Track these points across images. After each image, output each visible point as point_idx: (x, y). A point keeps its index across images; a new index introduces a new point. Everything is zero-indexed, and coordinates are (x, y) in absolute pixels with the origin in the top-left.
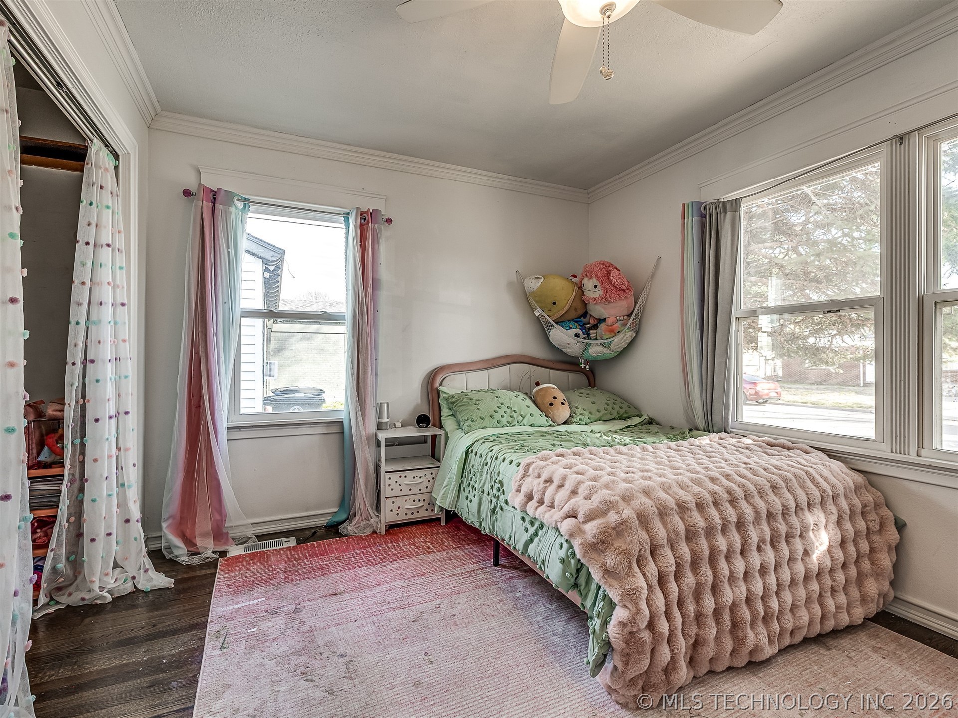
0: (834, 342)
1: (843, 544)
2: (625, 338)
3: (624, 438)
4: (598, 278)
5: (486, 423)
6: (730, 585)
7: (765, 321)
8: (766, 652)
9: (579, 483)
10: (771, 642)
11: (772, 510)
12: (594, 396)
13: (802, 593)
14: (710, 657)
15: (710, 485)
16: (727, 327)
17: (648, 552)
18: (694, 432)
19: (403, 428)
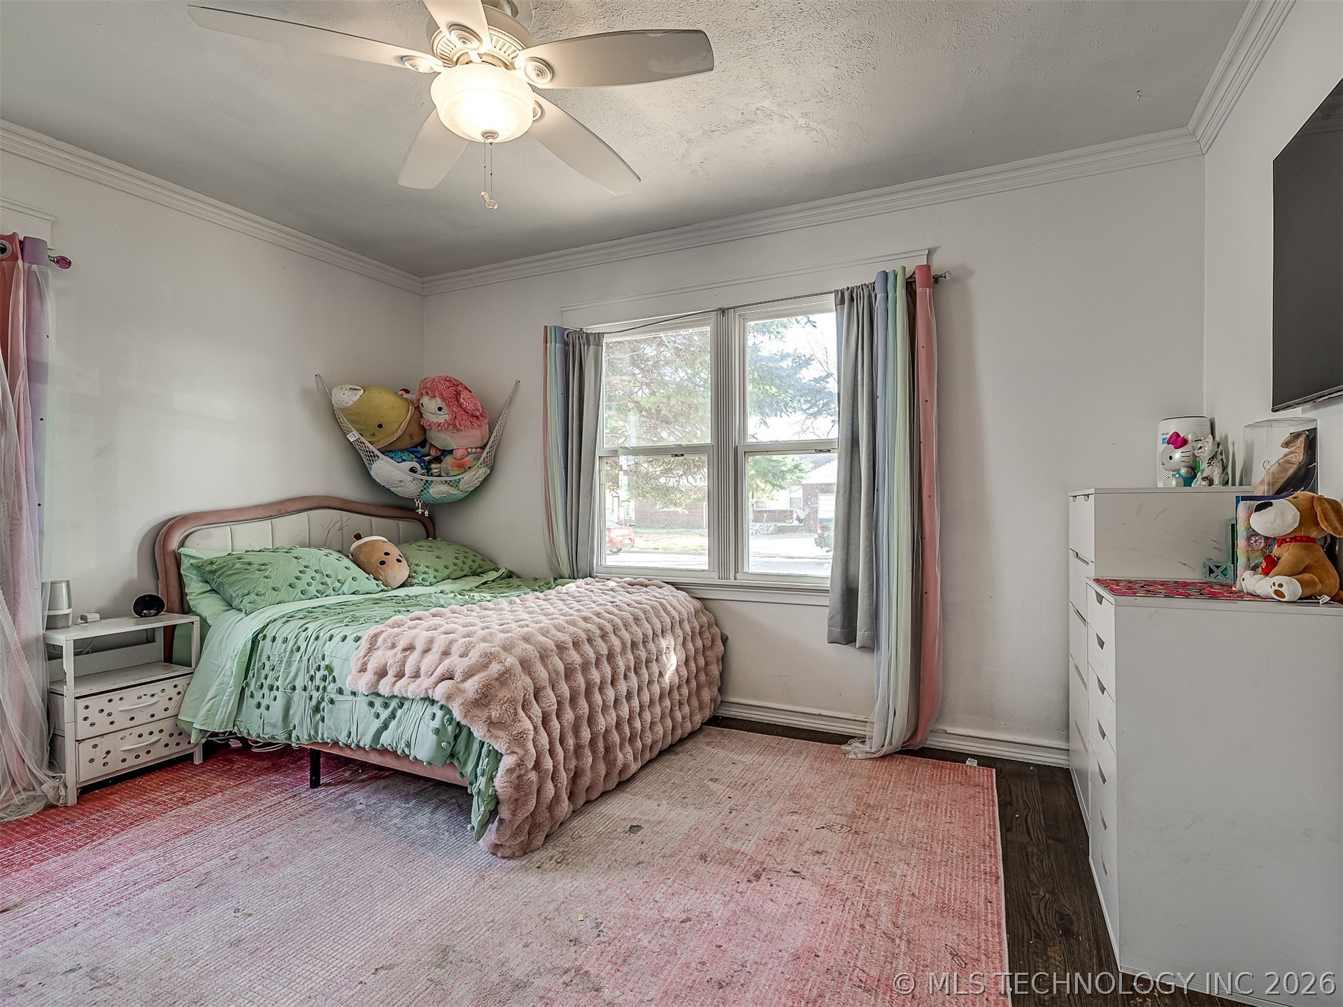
0: (681, 483)
1: (687, 662)
2: (477, 475)
3: (484, 595)
4: (443, 399)
5: (283, 594)
6: (603, 714)
7: (624, 461)
8: (631, 768)
9: (451, 642)
10: (635, 759)
11: (635, 639)
12: (439, 548)
13: (658, 710)
14: (587, 786)
15: (584, 624)
16: (591, 467)
17: (532, 695)
18: (560, 581)
19: (104, 621)
